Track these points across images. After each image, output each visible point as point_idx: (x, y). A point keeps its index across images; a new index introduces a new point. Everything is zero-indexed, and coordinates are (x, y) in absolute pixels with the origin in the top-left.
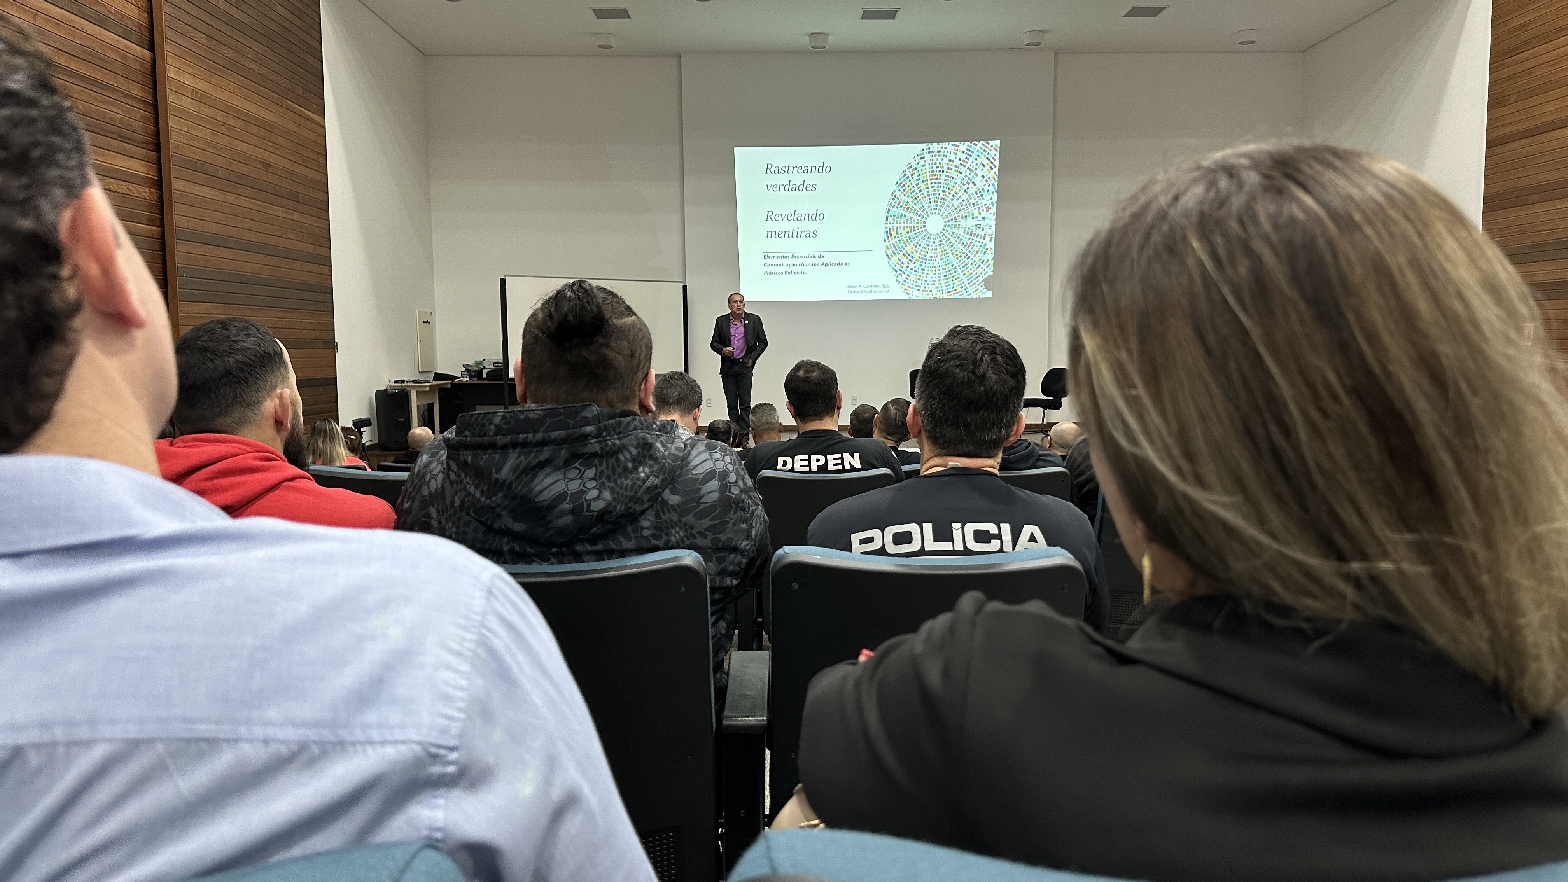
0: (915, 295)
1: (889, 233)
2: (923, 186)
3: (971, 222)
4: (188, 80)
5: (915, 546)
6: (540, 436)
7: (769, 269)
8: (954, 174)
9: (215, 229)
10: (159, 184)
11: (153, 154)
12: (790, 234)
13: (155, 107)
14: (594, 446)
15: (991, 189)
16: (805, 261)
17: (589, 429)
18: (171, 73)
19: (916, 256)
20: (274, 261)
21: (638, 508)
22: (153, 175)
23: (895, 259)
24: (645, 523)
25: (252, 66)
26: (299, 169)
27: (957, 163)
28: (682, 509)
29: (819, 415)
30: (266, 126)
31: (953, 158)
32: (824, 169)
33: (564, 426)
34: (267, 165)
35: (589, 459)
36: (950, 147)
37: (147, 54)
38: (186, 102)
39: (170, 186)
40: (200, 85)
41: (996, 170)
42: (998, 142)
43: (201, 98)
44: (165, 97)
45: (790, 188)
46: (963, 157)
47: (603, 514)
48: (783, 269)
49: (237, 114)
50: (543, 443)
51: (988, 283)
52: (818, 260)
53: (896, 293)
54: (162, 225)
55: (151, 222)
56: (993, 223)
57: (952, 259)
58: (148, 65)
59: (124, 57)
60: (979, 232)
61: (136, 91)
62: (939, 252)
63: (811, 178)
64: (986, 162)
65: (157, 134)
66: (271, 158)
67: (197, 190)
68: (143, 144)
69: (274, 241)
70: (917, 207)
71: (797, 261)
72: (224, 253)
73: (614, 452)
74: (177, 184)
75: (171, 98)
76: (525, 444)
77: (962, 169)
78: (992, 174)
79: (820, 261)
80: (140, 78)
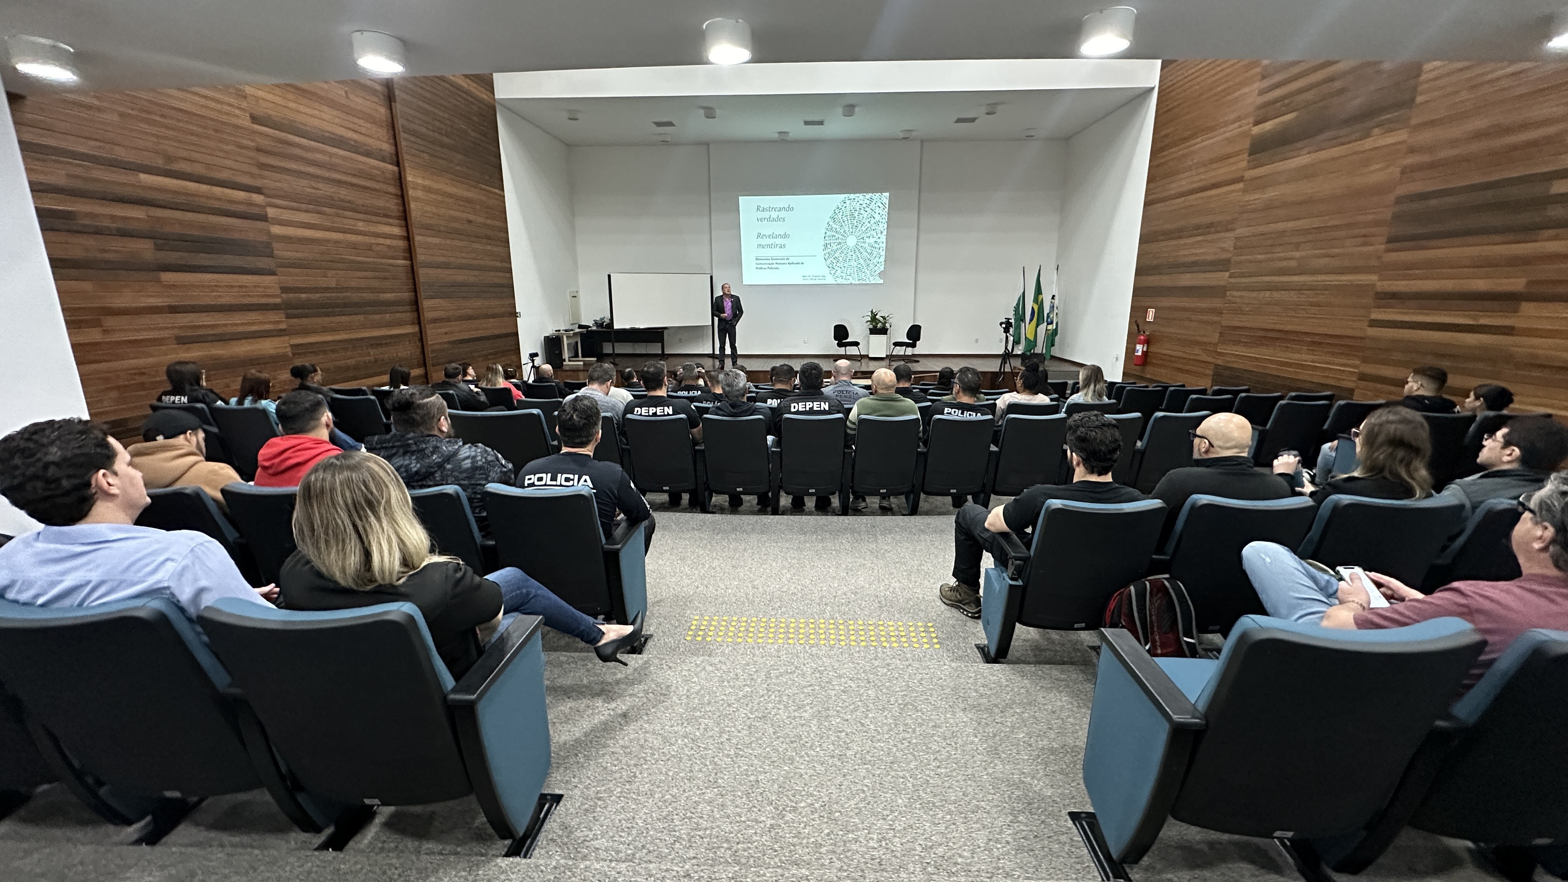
0: (840, 281)
1: (826, 246)
2: (845, 219)
3: (872, 240)
4: (420, 181)
5: (543, 483)
6: (391, 444)
7: (759, 266)
8: (862, 212)
9: (442, 259)
10: (408, 238)
11: (403, 223)
12: (770, 246)
13: (403, 197)
14: (414, 448)
15: (884, 221)
16: (779, 261)
17: (410, 442)
18: (410, 178)
19: (841, 259)
20: (476, 273)
21: (432, 470)
22: (405, 234)
23: (829, 261)
24: (437, 475)
25: (458, 168)
26: (489, 222)
27: (864, 205)
28: (452, 470)
29: (654, 389)
30: (468, 201)
31: (862, 202)
32: (790, 209)
33: (399, 441)
34: (470, 222)
35: (413, 453)
36: (861, 196)
37: (396, 169)
38: (420, 194)
39: (413, 238)
40: (427, 183)
41: (886, 210)
42: (887, 194)
43: (428, 190)
44: (407, 191)
45: (769, 219)
46: (868, 202)
47: (417, 472)
48: (766, 266)
49: (451, 196)
50: (393, 447)
51: (881, 275)
52: (786, 261)
53: (830, 280)
54: (411, 260)
55: (405, 259)
56: (884, 241)
57: (861, 261)
58: (397, 175)
59: (383, 172)
60: (876, 245)
61: (392, 189)
62: (854, 257)
63: (782, 214)
64: (881, 205)
65: (405, 211)
66: (472, 217)
67: (429, 240)
68: (398, 218)
69: (476, 262)
70: (842, 231)
71: (774, 262)
72: (447, 272)
73: (424, 450)
74: (418, 238)
75: (411, 192)
76: (386, 448)
77: (867, 209)
78: (884, 213)
79: (787, 262)
80: (392, 182)
